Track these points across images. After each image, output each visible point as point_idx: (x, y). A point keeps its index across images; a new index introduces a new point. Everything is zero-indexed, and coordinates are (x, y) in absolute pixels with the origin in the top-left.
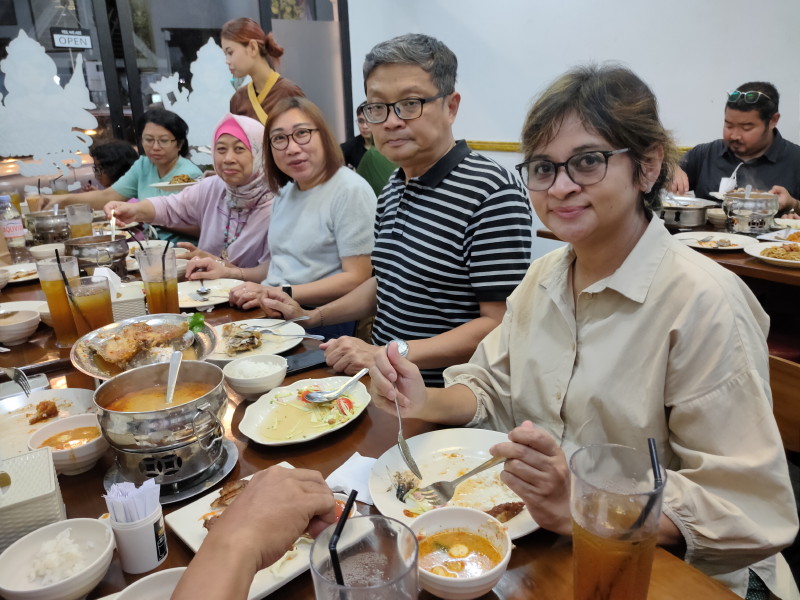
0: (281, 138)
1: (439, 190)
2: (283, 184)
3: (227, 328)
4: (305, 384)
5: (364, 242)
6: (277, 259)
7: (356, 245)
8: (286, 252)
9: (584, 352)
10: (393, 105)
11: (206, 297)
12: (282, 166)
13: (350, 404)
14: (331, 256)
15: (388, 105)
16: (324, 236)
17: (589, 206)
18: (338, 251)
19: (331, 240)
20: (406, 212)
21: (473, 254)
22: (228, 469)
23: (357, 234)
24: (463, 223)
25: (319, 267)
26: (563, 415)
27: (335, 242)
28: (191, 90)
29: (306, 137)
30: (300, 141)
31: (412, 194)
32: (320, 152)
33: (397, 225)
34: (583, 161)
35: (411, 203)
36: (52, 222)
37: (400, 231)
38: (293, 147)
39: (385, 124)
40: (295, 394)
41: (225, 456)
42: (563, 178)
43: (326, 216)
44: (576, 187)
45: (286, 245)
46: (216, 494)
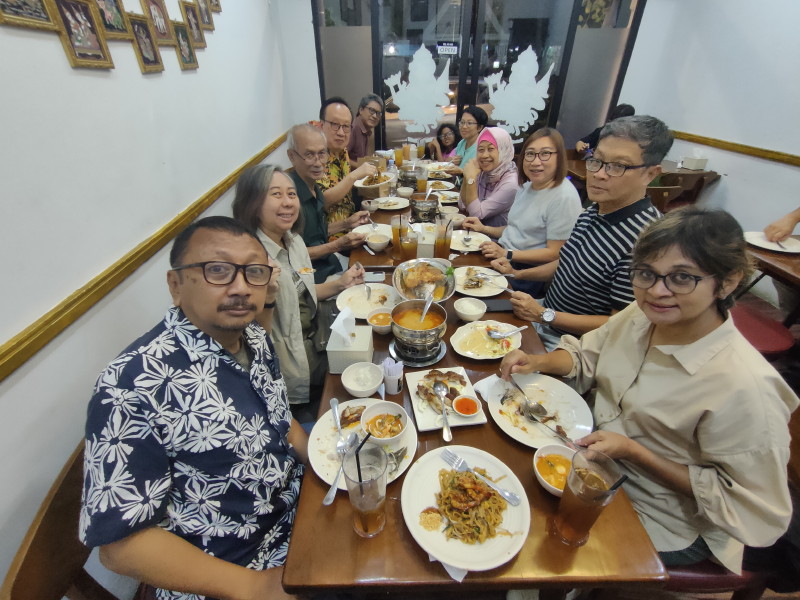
0: (531, 153)
1: (614, 228)
2: (525, 181)
3: (470, 269)
4: (492, 323)
5: (564, 233)
6: (509, 229)
7: (558, 234)
8: (515, 226)
9: (642, 378)
10: (607, 164)
11: (468, 244)
12: (527, 172)
13: (508, 345)
14: (541, 236)
15: (603, 163)
16: (539, 223)
17: (677, 306)
18: (546, 234)
19: (543, 226)
20: (589, 233)
21: (618, 278)
22: (439, 358)
23: (561, 227)
24: (619, 257)
25: (530, 240)
26: (620, 405)
27: (545, 228)
28: (508, 83)
29: (547, 156)
30: (543, 158)
31: (598, 223)
32: (553, 167)
33: (580, 239)
34: (677, 276)
35: (594, 228)
36: (411, 174)
37: (581, 243)
38: (537, 161)
39: (595, 174)
40: (485, 327)
41: (440, 351)
42: (660, 285)
43: (543, 211)
44: (668, 293)
45: (516, 222)
46: (427, 372)
